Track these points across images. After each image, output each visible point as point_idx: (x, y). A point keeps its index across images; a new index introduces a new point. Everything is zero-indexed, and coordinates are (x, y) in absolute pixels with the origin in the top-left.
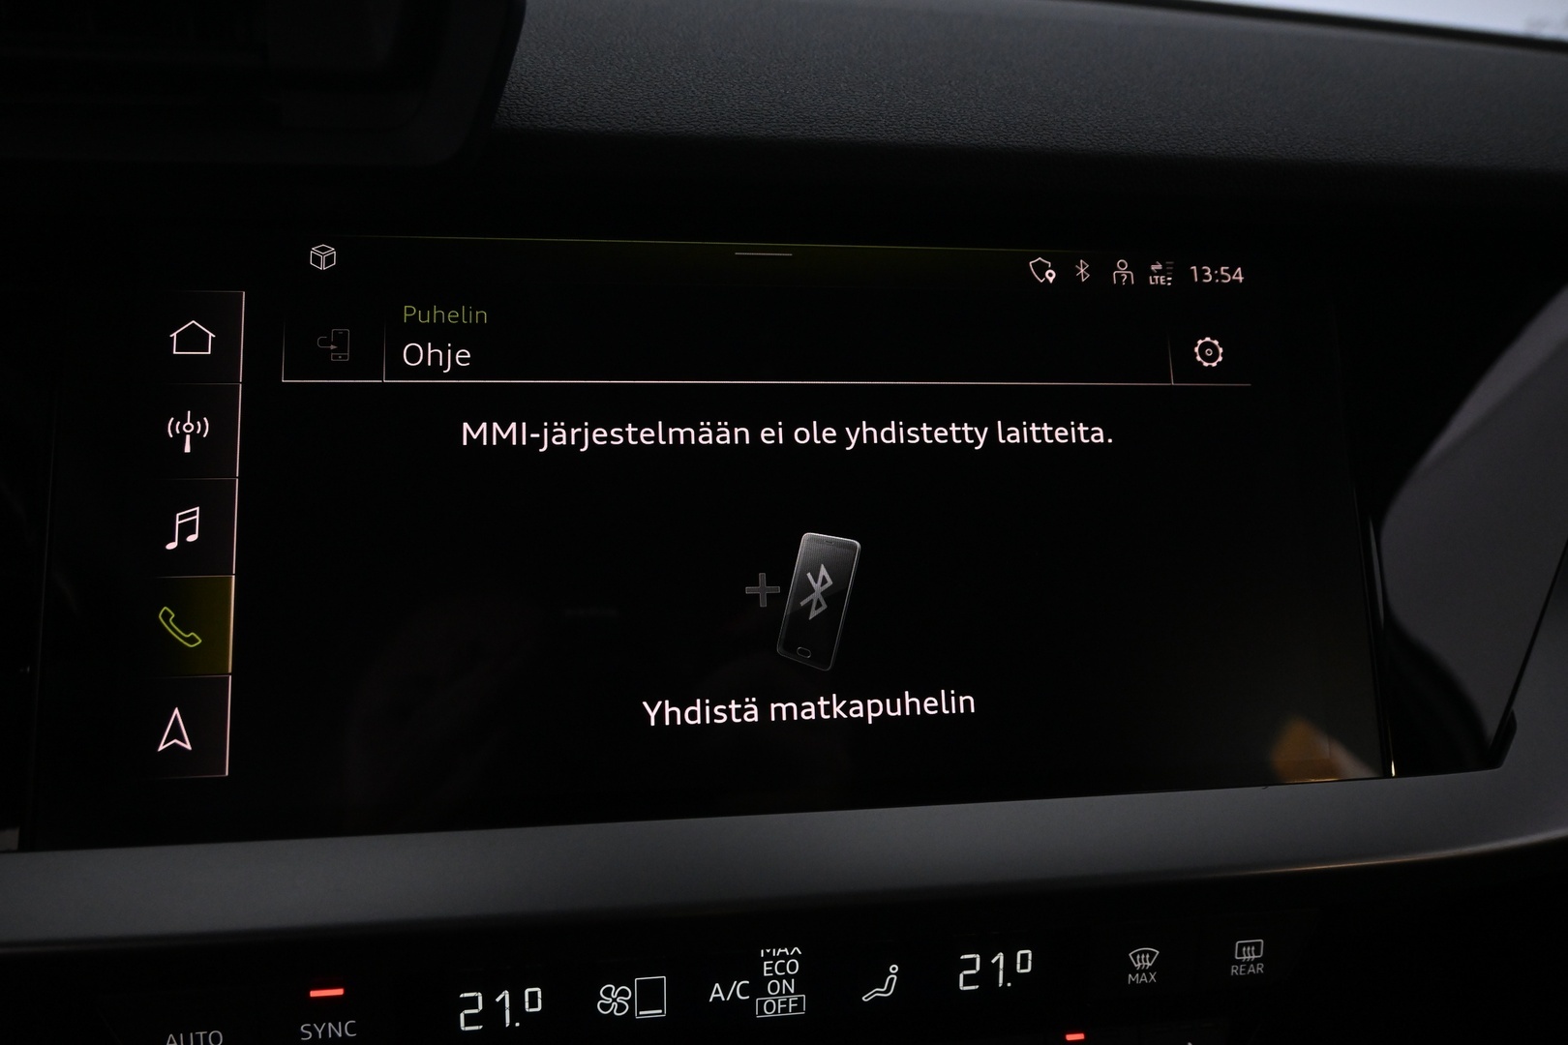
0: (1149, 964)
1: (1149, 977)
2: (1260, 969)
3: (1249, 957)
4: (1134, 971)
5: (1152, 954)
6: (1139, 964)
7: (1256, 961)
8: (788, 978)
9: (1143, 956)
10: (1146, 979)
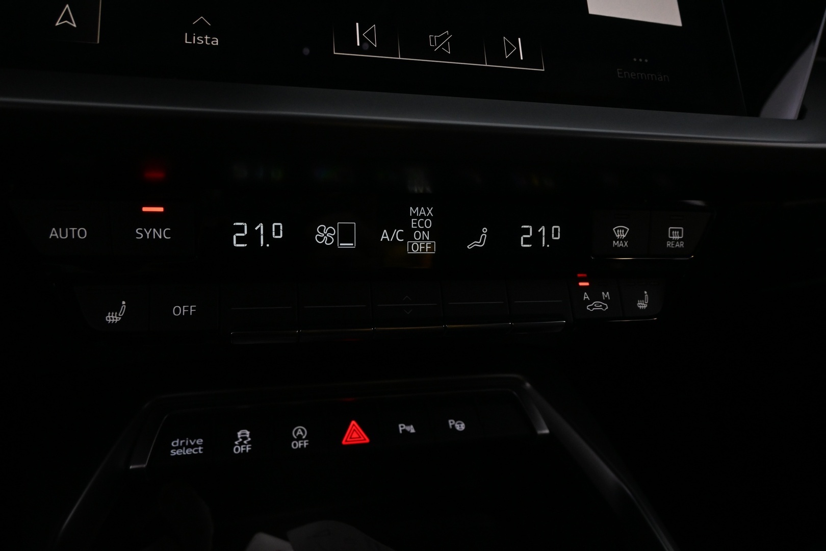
0: (624, 236)
1: (624, 244)
2: (682, 245)
3: (676, 237)
4: (616, 239)
5: (625, 230)
6: (619, 236)
7: (680, 240)
8: (426, 230)
9: (621, 231)
10: (622, 245)
